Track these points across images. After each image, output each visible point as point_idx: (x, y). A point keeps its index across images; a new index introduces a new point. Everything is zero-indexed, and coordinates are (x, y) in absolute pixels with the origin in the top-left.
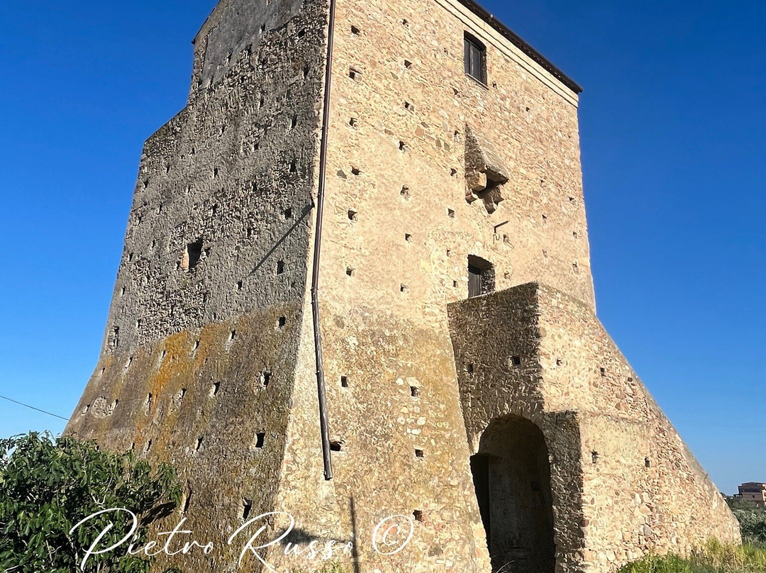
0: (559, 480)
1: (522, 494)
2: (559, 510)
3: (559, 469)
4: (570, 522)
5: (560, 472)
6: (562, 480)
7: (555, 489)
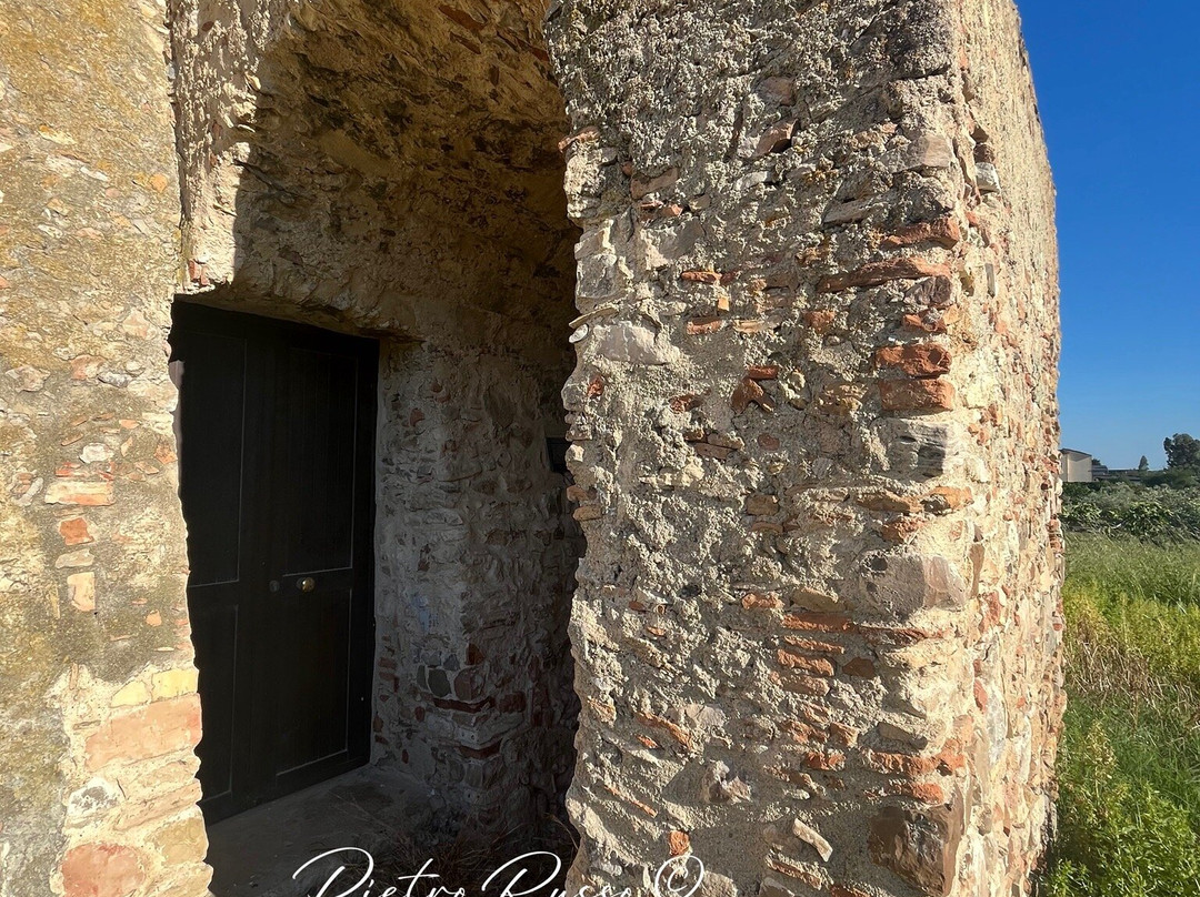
0: (641, 365)
1: (504, 486)
2: (630, 651)
3: (655, 258)
4: (738, 791)
5: (660, 279)
6: (673, 355)
7: (601, 449)
